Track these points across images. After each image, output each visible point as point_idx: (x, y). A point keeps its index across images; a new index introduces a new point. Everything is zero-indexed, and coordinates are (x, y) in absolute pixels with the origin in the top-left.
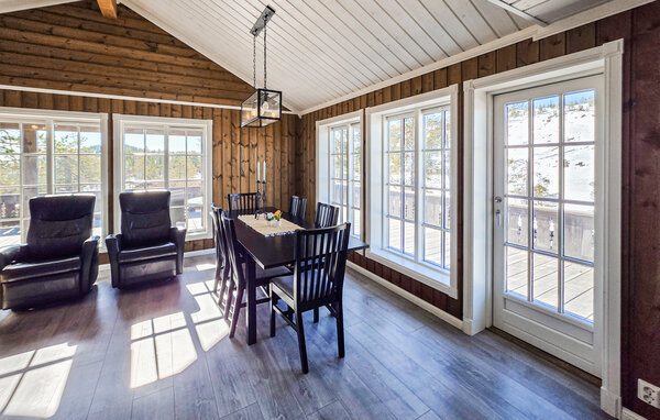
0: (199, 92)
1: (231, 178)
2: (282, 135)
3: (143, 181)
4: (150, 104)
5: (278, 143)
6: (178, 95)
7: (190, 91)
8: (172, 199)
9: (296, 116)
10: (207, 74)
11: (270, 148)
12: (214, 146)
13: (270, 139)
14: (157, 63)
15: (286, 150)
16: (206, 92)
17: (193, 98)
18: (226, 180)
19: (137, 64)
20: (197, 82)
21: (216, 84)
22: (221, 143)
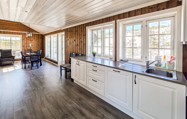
0: (19, 29)
1: (27, 47)
2: (39, 38)
3: (5, 47)
4: (7, 32)
5: (38, 40)
6: (13, 30)
7: (16, 29)
8: (12, 51)
9: (42, 34)
10: (21, 26)
11: (36, 41)
12: (22, 40)
13: (36, 39)
14: (8, 23)
15: (40, 41)
16: (20, 29)
17: (17, 31)
18: (25, 47)
19: (4, 24)
20: (18, 27)
21: (22, 28)
22: (24, 39)
